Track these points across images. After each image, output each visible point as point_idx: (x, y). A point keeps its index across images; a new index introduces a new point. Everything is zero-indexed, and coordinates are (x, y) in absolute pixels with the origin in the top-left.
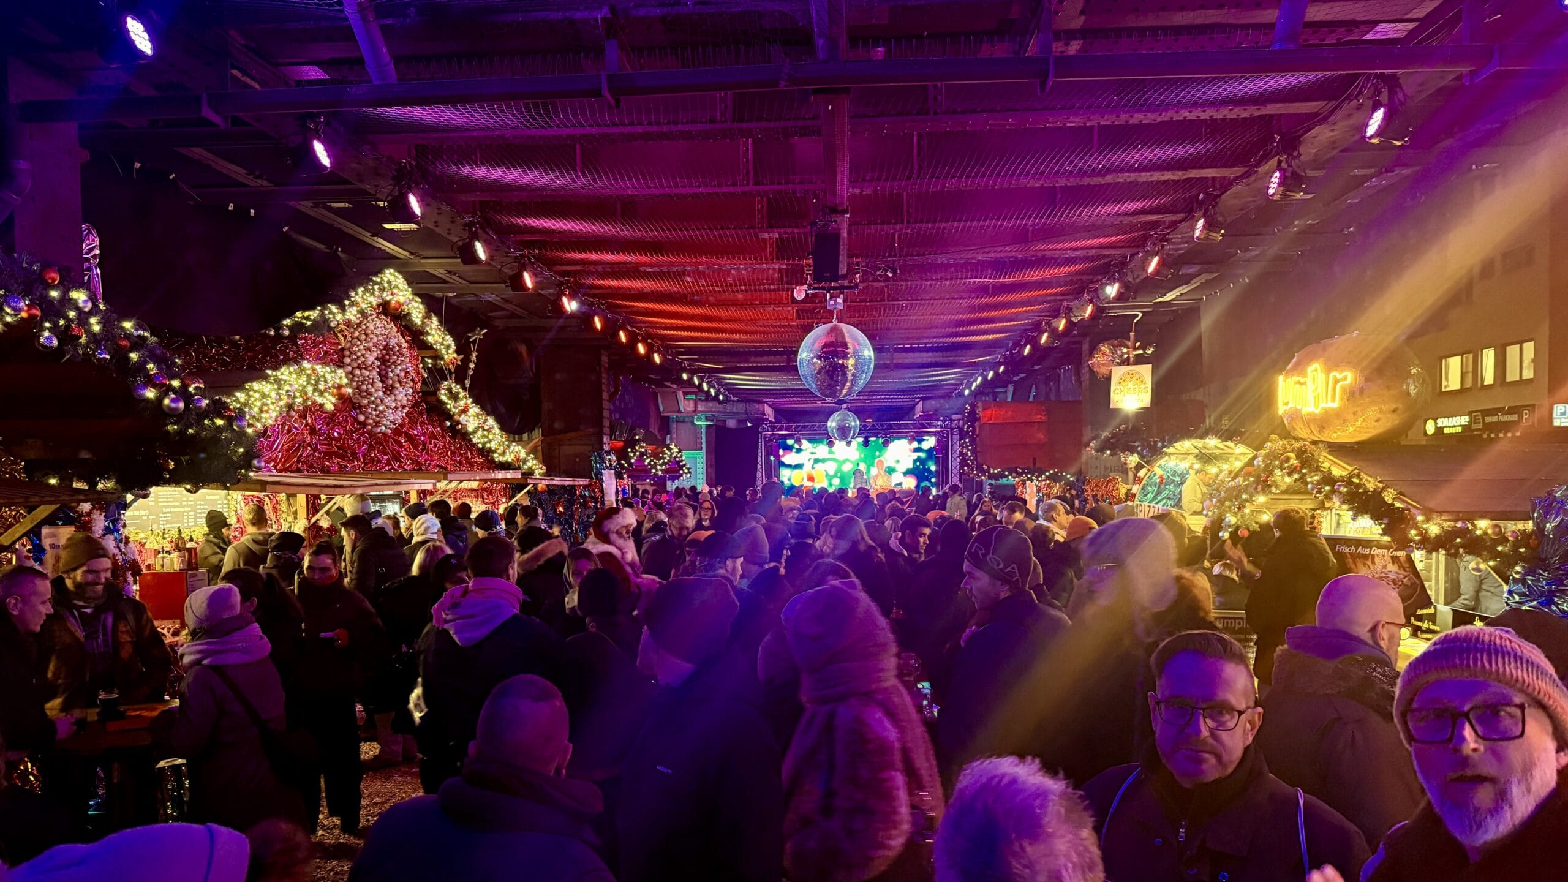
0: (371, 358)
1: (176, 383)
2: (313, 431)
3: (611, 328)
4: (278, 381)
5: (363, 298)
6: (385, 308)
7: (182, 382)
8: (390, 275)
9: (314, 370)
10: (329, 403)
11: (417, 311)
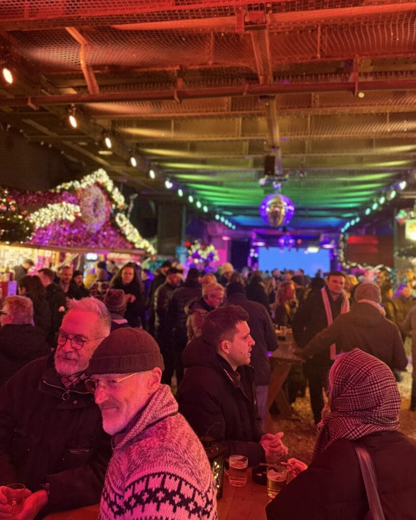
0: (90, 203)
1: (4, 200)
2: (65, 230)
3: (186, 195)
4: (52, 210)
5: (89, 180)
6: (97, 184)
7: (7, 200)
8: (101, 172)
9: (67, 206)
10: (72, 218)
11: (110, 186)
